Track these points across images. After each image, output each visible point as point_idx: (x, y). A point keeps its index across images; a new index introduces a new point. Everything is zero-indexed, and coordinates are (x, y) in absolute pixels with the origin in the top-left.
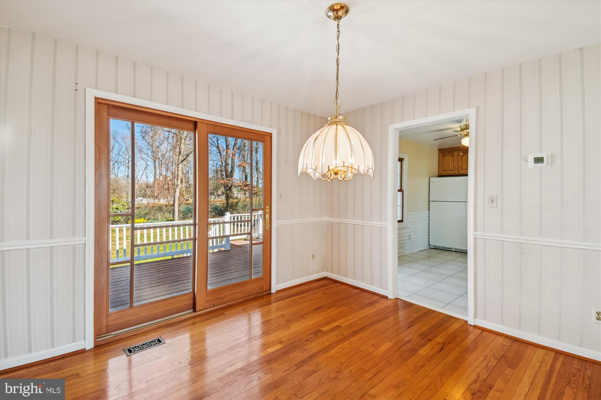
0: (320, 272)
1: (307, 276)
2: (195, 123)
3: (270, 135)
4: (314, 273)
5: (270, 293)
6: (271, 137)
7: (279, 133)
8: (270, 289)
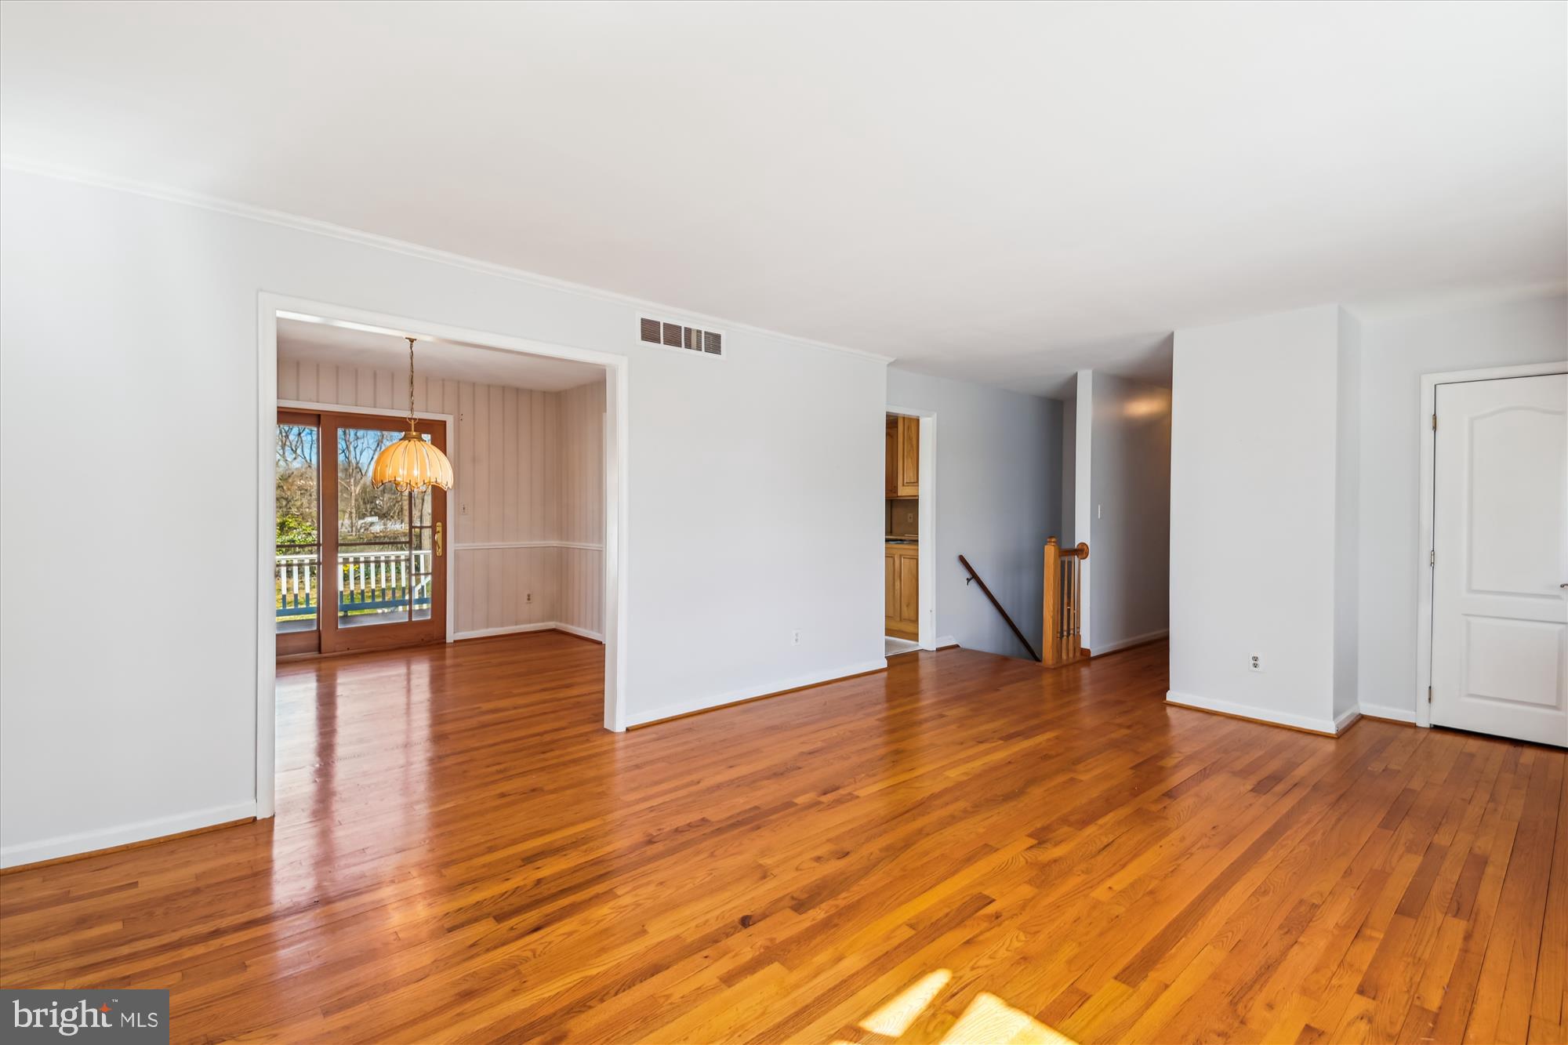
0: (543, 621)
1: (516, 624)
2: (319, 416)
3: (444, 423)
4: (530, 622)
5: (445, 643)
6: (445, 425)
7: (459, 420)
8: (445, 638)
